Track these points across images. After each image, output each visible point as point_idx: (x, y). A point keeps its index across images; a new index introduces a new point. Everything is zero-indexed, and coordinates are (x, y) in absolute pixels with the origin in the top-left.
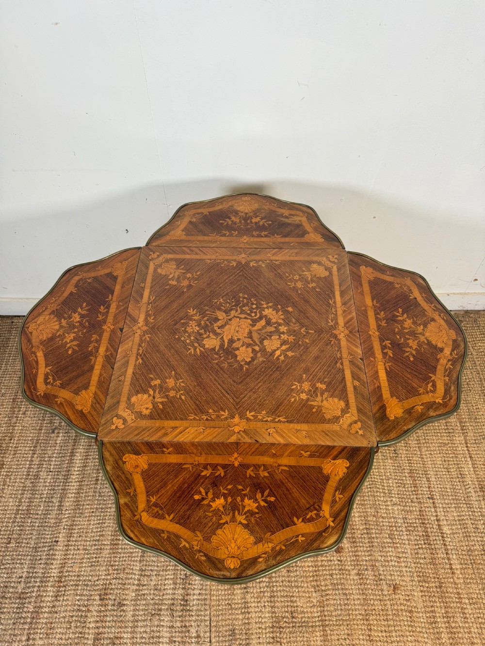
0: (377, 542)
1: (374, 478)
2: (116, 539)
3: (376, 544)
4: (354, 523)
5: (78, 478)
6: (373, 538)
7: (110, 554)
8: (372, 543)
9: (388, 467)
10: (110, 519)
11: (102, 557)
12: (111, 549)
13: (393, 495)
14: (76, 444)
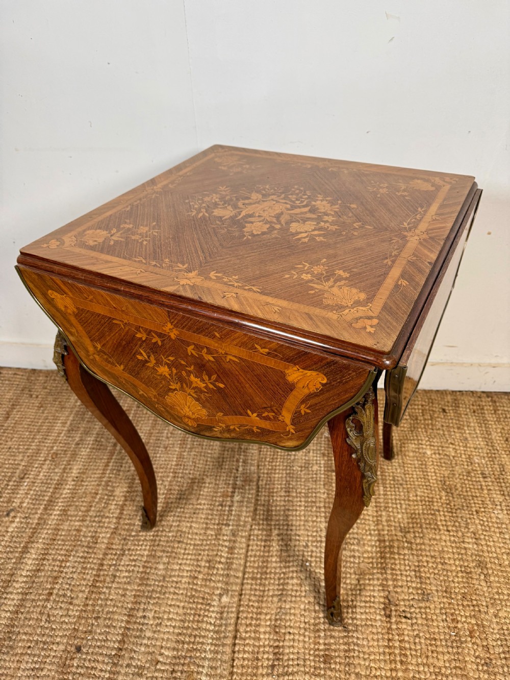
5: (23, 588)
10: (52, 663)
14: (35, 535)
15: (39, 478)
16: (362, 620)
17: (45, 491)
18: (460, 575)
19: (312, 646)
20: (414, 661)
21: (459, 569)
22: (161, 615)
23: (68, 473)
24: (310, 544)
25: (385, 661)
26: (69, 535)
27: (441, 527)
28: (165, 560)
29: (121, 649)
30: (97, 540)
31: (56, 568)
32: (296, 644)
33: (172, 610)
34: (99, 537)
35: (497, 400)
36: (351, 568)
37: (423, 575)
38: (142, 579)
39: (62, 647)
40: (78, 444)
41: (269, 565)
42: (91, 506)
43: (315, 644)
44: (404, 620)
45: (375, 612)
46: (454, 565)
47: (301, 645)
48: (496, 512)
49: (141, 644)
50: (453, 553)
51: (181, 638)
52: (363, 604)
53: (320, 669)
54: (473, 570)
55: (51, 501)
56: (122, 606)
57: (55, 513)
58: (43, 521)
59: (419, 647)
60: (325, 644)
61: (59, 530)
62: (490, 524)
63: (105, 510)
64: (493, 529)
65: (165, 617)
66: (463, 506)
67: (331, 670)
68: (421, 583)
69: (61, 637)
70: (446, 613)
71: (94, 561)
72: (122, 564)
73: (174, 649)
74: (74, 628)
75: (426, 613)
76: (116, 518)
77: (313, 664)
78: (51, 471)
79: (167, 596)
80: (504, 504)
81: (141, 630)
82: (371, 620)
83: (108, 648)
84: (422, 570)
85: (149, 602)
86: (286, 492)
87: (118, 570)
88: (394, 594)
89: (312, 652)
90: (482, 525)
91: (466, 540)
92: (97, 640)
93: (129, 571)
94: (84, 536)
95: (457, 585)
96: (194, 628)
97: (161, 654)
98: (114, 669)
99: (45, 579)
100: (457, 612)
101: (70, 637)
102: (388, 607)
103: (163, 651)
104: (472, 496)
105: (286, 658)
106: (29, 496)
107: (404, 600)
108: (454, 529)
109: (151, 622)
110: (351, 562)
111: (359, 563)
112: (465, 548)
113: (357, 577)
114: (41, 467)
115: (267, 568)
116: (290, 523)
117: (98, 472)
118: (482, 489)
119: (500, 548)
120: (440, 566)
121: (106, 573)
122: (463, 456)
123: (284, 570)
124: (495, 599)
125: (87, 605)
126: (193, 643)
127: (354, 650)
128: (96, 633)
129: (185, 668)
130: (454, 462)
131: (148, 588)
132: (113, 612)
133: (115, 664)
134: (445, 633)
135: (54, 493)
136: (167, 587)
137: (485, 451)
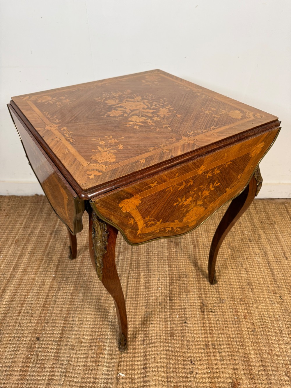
0: (275, 379)
1: (265, 319)
2: (26, 366)
3: (274, 381)
4: (251, 360)
5: (4, 311)
6: (271, 375)
7: (18, 380)
8: (270, 379)
9: (276, 310)
10: (24, 347)
11: (10, 383)
12: (20, 375)
13: (284, 335)
14: (9, 283)
15: (9, 253)
16: (189, 314)
17: (13, 260)
18: (239, 289)
19: (164, 329)
20: (216, 333)
21: (238, 287)
22: (82, 319)
23: (25, 250)
24: (160, 279)
25: (202, 333)
26: (28, 282)
27: (229, 267)
28: (83, 291)
29: (61, 338)
30: (44, 283)
31: (22, 299)
32: (155, 329)
33: (88, 316)
34: (45, 282)
35: (256, 202)
36: (183, 289)
37: (220, 291)
38: (70, 302)
39: (29, 339)
40: (29, 235)
41: (140, 291)
42: (40, 266)
43: (165, 328)
44: (211, 313)
45: (196, 310)
46: (236, 285)
47: (158, 329)
48: (256, 258)
49: (72, 334)
50: (235, 279)
51: (94, 330)
52: (190, 307)
53: (168, 339)
54: (245, 287)
55: (17, 265)
56: (61, 316)
57: (20, 271)
58: (13, 276)
59: (219, 326)
60: (171, 328)
61: (22, 280)
62: (254, 264)
63: (48, 268)
64: (255, 266)
65: (85, 320)
66: (239, 256)
67: (174, 339)
68: (219, 295)
69: (28, 333)
70: (232, 308)
71: (43, 294)
72: (59, 295)
73: (90, 335)
74: (35, 329)
75: (222, 309)
76: (55, 272)
77: (164, 337)
78: (15, 249)
79: (85, 309)
80: (260, 254)
81: (72, 327)
82: (194, 314)
83: (54, 337)
84: (219, 288)
85: (75, 313)
86: (147, 253)
87: (57, 298)
88: (205, 301)
89: (164, 332)
90: (249, 265)
91: (242, 272)
92: (48, 334)
93: (63, 298)
94: (37, 282)
95: (237, 294)
96: (100, 324)
97: (84, 338)
98: (58, 347)
99: (17, 305)
100: (238, 307)
101: (33, 333)
102: (203, 307)
103: (84, 337)
104: (244, 251)
105: (150, 336)
106: (4, 263)
107: (211, 304)
108: (235, 267)
109: (77, 323)
110: (183, 287)
111: (187, 287)
112: (241, 277)
113: (186, 294)
114: (10, 248)
115: (138, 292)
116: (150, 269)
117: (43, 248)
118: (249, 247)
119: (259, 275)
120: (229, 286)
121: (50, 300)
122: (239, 231)
123: (148, 293)
124: (256, 300)
125: (41, 316)
126: (101, 332)
127: (186, 329)
128: (47, 330)
129: (97, 344)
130: (234, 234)
131: (74, 306)
132: (55, 319)
133: (58, 345)
134: (232, 318)
135: (18, 261)
136: (84, 305)
137: (250, 228)
